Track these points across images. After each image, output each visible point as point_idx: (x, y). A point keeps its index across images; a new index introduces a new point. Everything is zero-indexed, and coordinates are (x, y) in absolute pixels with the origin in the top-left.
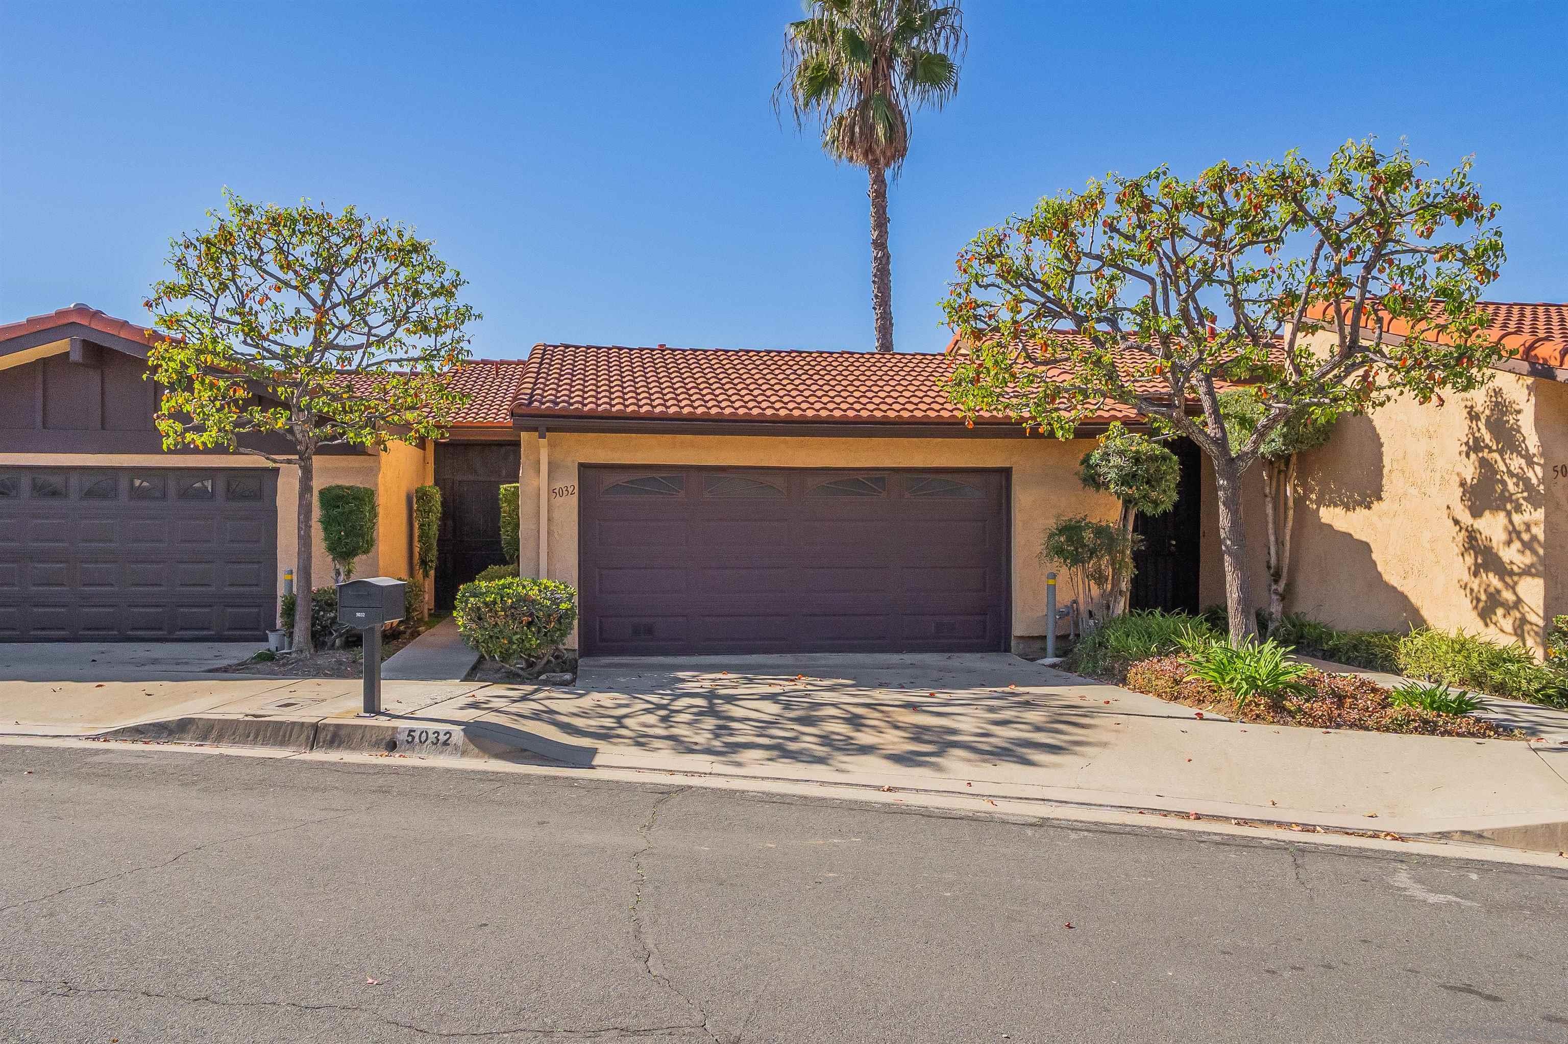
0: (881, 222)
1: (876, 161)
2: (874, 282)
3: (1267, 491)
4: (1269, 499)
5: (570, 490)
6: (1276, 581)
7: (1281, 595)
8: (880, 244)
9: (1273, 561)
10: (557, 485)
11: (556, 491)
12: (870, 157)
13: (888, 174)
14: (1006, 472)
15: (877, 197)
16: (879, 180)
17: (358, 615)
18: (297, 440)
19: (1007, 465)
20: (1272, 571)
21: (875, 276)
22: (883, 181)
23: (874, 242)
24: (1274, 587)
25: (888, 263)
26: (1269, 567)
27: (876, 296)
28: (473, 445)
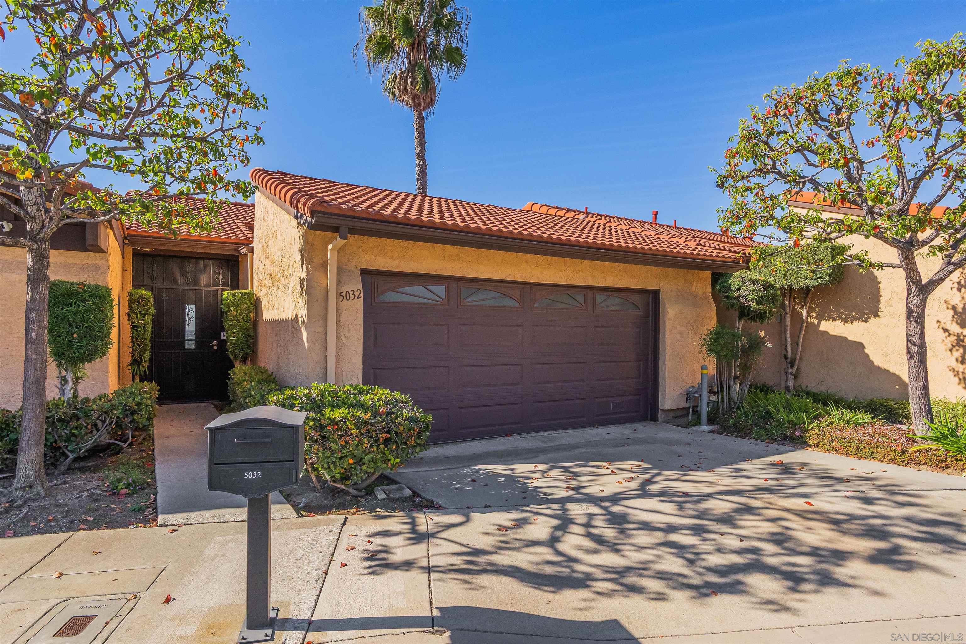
0: (422, 143)
1: (419, 104)
2: (417, 179)
3: (788, 311)
4: (788, 316)
5: (357, 294)
6: (792, 367)
7: (794, 375)
8: (421, 156)
9: (789, 354)
10: (344, 290)
11: (344, 294)
12: (416, 101)
13: (424, 114)
14: (655, 295)
15: (419, 127)
16: (420, 117)
17: (248, 475)
18: (28, 213)
19: (656, 288)
20: (789, 360)
21: (418, 175)
22: (423, 118)
23: (418, 155)
24: (790, 370)
25: (426, 169)
26: (786, 357)
27: (419, 188)
28: (172, 257)
